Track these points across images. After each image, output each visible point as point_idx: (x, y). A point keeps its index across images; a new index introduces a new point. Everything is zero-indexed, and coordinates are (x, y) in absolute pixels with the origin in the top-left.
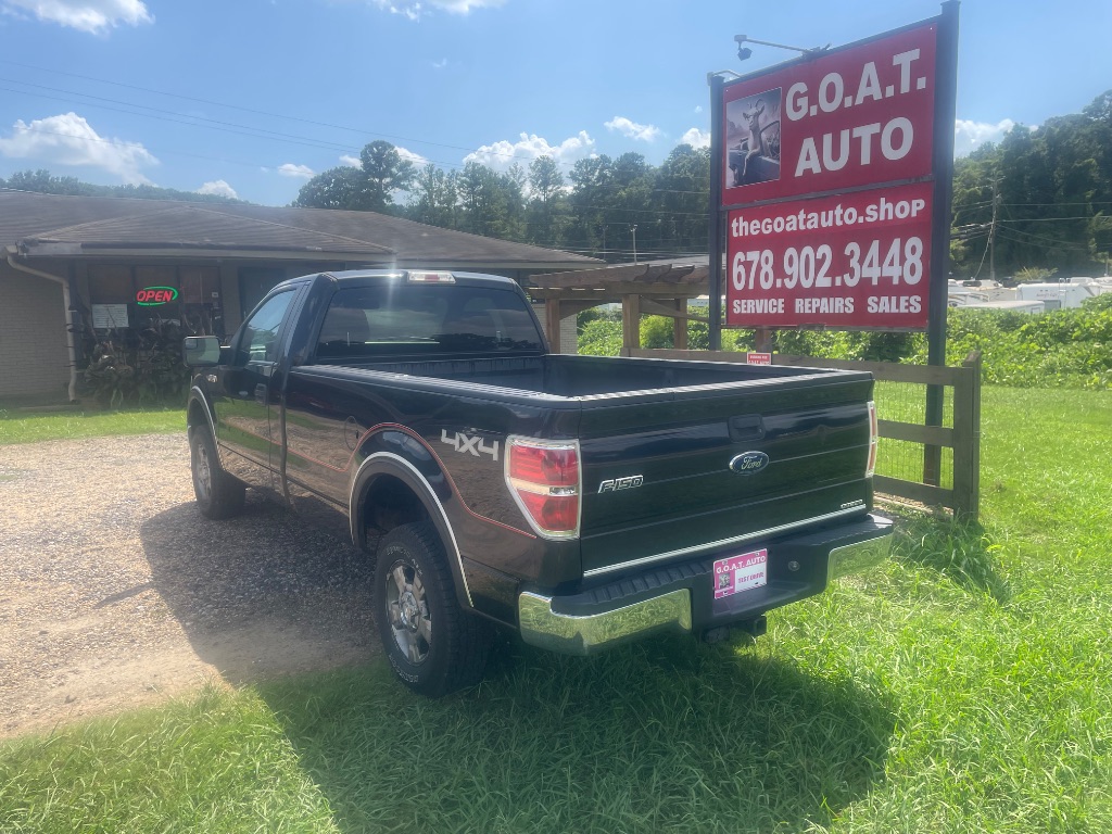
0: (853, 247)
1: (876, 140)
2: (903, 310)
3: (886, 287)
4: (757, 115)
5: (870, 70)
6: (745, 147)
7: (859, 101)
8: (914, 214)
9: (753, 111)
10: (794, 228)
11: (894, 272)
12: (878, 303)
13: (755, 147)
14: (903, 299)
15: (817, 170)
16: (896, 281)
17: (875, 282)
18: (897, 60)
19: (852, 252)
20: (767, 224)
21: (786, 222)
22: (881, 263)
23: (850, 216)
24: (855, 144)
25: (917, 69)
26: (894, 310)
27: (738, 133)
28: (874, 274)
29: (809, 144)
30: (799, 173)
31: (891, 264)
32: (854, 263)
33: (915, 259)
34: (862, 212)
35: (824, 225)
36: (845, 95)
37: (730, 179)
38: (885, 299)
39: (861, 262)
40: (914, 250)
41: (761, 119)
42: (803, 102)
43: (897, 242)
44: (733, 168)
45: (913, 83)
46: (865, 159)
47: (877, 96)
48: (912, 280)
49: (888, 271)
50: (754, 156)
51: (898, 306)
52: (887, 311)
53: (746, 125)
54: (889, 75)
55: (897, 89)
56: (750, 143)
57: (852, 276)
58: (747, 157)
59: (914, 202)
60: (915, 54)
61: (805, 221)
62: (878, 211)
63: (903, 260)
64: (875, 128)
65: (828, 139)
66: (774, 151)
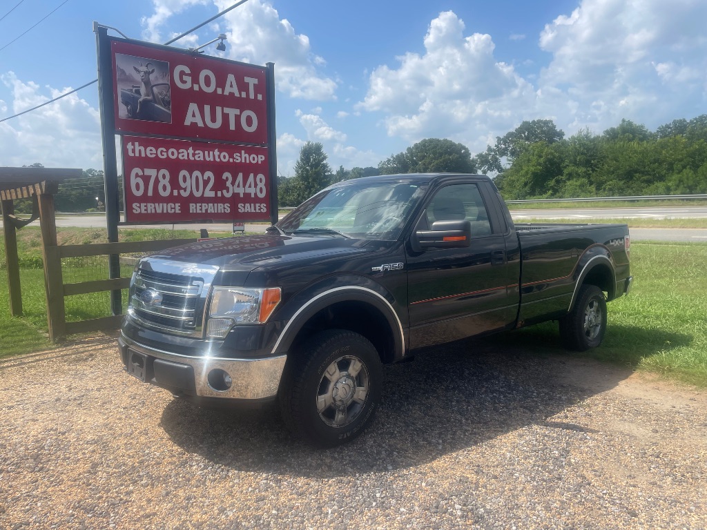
0: (227, 175)
1: (238, 118)
2: (257, 211)
3: (247, 199)
4: (147, 73)
5: (231, 78)
6: (138, 92)
7: (226, 93)
8: (260, 162)
9: (143, 69)
10: (186, 158)
11: (252, 191)
12: (244, 207)
13: (147, 95)
14: (257, 205)
15: (201, 124)
16: (253, 196)
17: (242, 196)
18: (247, 79)
19: (227, 178)
20: (162, 151)
21: (179, 153)
22: (244, 186)
23: (224, 157)
24: (226, 117)
25: (257, 89)
26: (253, 211)
27: (128, 79)
28: (241, 191)
29: (193, 107)
30: (187, 122)
31: (250, 187)
32: (228, 184)
33: (262, 185)
34: (231, 156)
35: (208, 159)
36: (217, 86)
37: (123, 111)
38: (248, 205)
39: (233, 184)
40: (261, 180)
41: (152, 77)
42: (188, 79)
43: (252, 176)
44: (126, 104)
45: (256, 96)
46: (232, 127)
47: (237, 95)
48: (262, 196)
49: (248, 190)
50: (145, 101)
51: (255, 210)
52: (250, 211)
53: (138, 77)
54: (243, 87)
55: (248, 94)
56: (143, 90)
57: (228, 192)
58: (141, 100)
59: (259, 156)
60: (256, 81)
61: (194, 155)
62: (241, 157)
63: (256, 185)
64: (237, 112)
65: (207, 108)
66: (166, 104)
